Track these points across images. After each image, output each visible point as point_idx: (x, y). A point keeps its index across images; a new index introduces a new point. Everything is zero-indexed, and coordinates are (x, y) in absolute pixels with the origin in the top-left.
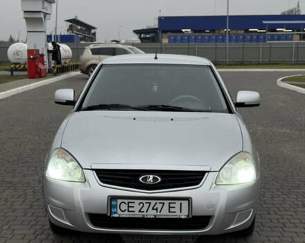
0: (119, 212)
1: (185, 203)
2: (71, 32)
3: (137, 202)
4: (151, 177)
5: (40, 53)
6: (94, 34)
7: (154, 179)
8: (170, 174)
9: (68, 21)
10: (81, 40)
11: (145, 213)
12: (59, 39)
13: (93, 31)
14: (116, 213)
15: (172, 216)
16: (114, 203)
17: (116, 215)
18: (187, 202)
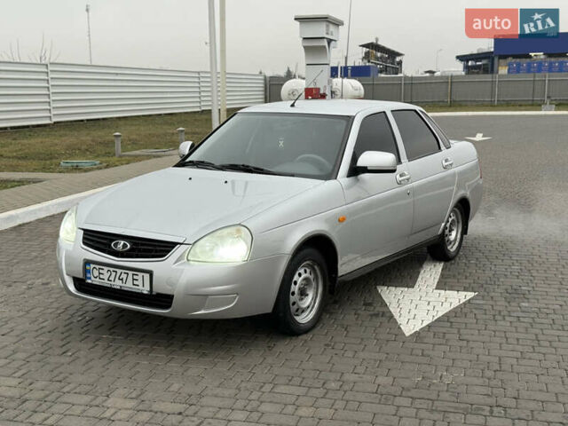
0: (93, 278)
1: (147, 276)
2: (366, 61)
3: (106, 269)
4: (122, 242)
5: (322, 92)
6: (400, 63)
7: (125, 246)
8: (144, 242)
9: (363, 46)
10: (381, 72)
11: (112, 283)
12: (349, 71)
13: (398, 59)
14: (90, 278)
15: (135, 289)
16: (88, 267)
17: (89, 281)
18: (148, 275)
